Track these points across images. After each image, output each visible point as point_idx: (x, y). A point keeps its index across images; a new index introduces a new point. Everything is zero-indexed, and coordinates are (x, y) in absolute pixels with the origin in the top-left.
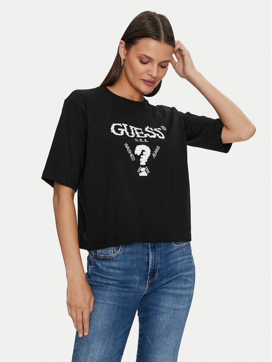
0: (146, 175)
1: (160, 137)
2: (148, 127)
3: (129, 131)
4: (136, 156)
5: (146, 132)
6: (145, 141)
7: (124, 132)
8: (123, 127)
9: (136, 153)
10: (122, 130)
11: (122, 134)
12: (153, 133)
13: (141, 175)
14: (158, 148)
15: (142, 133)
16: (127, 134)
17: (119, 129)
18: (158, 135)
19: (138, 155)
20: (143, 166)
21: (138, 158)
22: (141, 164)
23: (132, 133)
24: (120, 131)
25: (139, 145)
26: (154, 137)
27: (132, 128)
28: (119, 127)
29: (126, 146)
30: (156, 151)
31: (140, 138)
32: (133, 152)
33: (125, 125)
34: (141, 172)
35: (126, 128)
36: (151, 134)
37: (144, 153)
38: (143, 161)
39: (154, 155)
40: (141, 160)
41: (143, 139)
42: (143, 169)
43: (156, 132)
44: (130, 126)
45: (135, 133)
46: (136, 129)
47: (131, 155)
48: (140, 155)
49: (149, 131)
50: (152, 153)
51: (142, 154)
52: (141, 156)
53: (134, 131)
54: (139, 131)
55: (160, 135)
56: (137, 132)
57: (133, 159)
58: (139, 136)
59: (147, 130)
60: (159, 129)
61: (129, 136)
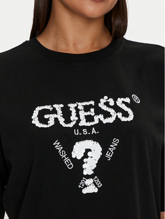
0: (96, 190)
1: (124, 119)
3: (67, 114)
4: (75, 160)
5: (99, 111)
6: (94, 131)
7: (56, 120)
8: (54, 111)
9: (74, 157)
10: (51, 119)
11: (51, 123)
12: (112, 111)
13: (85, 191)
14: (115, 142)
16: (62, 121)
17: (46, 116)
18: (120, 115)
19: (79, 158)
20: (88, 177)
21: (79, 163)
22: (85, 173)
23: (74, 117)
24: (48, 119)
26: (111, 120)
27: (72, 106)
28: (47, 112)
29: (57, 145)
30: (112, 148)
31: (84, 127)
32: (69, 155)
33: (58, 107)
34: (85, 186)
35: (60, 112)
36: (107, 115)
37: (89, 154)
38: (89, 168)
39: (109, 156)
40: (84, 166)
42: (89, 182)
43: (117, 109)
44: (70, 105)
45: (78, 115)
46: (81, 105)
47: (67, 160)
48: (83, 158)
49: (105, 108)
50: (104, 152)
51: (86, 156)
52: (85, 160)
54: (87, 109)
55: (126, 114)
56: (82, 114)
57: (70, 165)
58: (83, 123)
59: (102, 105)
60: (128, 100)
61: (64, 125)
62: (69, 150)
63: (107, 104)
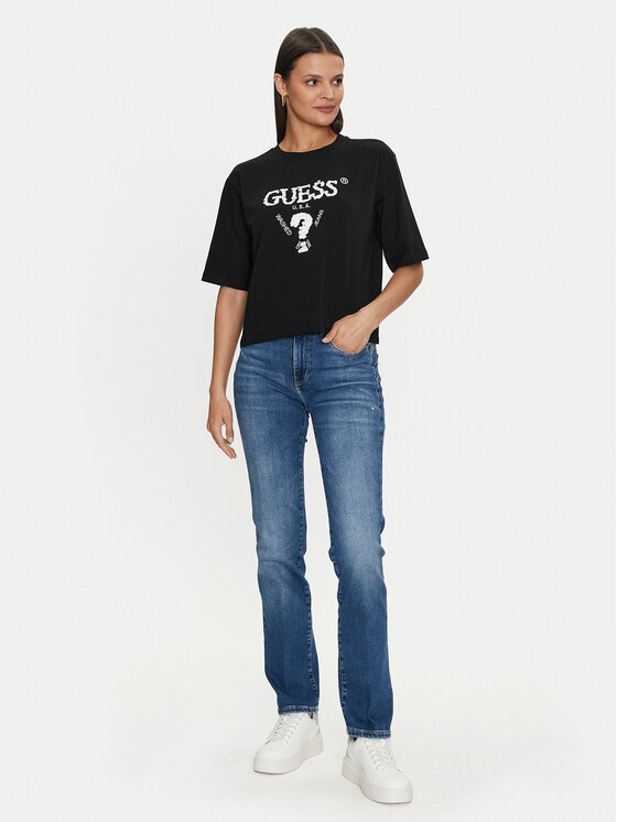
0: (308, 250)
1: (329, 195)
2: (320, 180)
3: (289, 195)
4: (293, 228)
5: (312, 191)
6: (307, 206)
7: (281, 200)
8: (281, 194)
9: (292, 226)
10: (277, 199)
11: (276, 202)
12: (321, 190)
13: (299, 251)
14: (321, 212)
15: (308, 192)
16: (285, 200)
17: (274, 198)
18: (326, 192)
19: (296, 227)
20: (302, 240)
21: (296, 231)
22: (300, 237)
23: (294, 198)
24: (275, 200)
25: (296, 213)
26: (319, 197)
27: (294, 190)
28: (275, 195)
29: (279, 218)
31: (300, 203)
32: (288, 225)
33: (284, 191)
34: (300, 247)
35: (284, 194)
36: (317, 193)
37: (303, 223)
38: (303, 233)
39: (316, 223)
40: (300, 232)
41: (304, 204)
42: (303, 244)
43: (325, 188)
44: (292, 189)
45: (297, 195)
46: (300, 189)
47: (286, 228)
48: (298, 226)
49: (317, 188)
50: (314, 221)
51: (301, 225)
52: (300, 228)
53: (297, 192)
54: (304, 190)
55: (331, 191)
56: (301, 194)
57: (289, 233)
58: (300, 200)
59: (315, 187)
60: (336, 182)
61: (286, 203)
62: (288, 221)
63: (319, 186)
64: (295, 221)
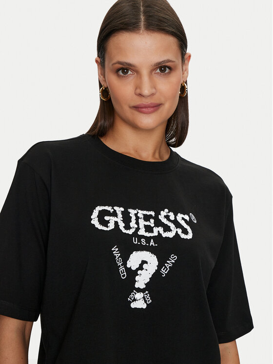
0: (144, 306)
1: (183, 236)
2: (166, 210)
3: (127, 219)
4: (129, 270)
5: (158, 223)
6: (152, 243)
7: (116, 223)
8: (115, 214)
9: (128, 266)
10: (112, 220)
11: (111, 226)
12: (172, 226)
13: (133, 305)
14: (173, 259)
15: (152, 223)
16: (122, 225)
17: (107, 218)
18: (180, 231)
19: (134, 268)
20: (139, 290)
21: (132, 274)
22: (137, 285)
23: (133, 224)
24: (108, 222)
25: (137, 250)
26: (170, 235)
27: (132, 212)
28: (107, 213)
29: (115, 251)
30: (169, 264)
31: (143, 237)
32: (125, 264)
33: (119, 210)
34: (135, 300)
35: (120, 215)
37: (145, 266)
38: (142, 281)
39: (164, 272)
40: (137, 278)
41: (148, 239)
42: (139, 296)
43: (176, 224)
44: (130, 210)
45: (137, 223)
46: (141, 213)
47: (122, 269)
48: (138, 269)
49: (165, 221)
50: (159, 267)
51: (141, 268)
52: (139, 272)
53: (137, 218)
55: (185, 232)
56: (142, 223)
57: (124, 275)
58: (142, 232)
59: (161, 217)
60: (187, 217)
61: (124, 231)
62: (125, 258)
63: (167, 217)
64: (134, 261)
